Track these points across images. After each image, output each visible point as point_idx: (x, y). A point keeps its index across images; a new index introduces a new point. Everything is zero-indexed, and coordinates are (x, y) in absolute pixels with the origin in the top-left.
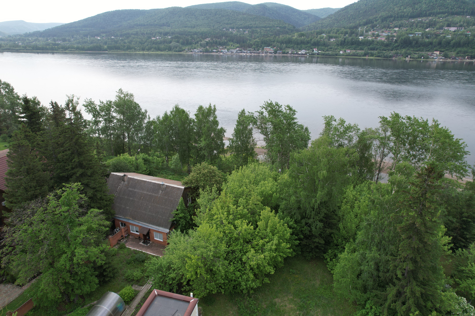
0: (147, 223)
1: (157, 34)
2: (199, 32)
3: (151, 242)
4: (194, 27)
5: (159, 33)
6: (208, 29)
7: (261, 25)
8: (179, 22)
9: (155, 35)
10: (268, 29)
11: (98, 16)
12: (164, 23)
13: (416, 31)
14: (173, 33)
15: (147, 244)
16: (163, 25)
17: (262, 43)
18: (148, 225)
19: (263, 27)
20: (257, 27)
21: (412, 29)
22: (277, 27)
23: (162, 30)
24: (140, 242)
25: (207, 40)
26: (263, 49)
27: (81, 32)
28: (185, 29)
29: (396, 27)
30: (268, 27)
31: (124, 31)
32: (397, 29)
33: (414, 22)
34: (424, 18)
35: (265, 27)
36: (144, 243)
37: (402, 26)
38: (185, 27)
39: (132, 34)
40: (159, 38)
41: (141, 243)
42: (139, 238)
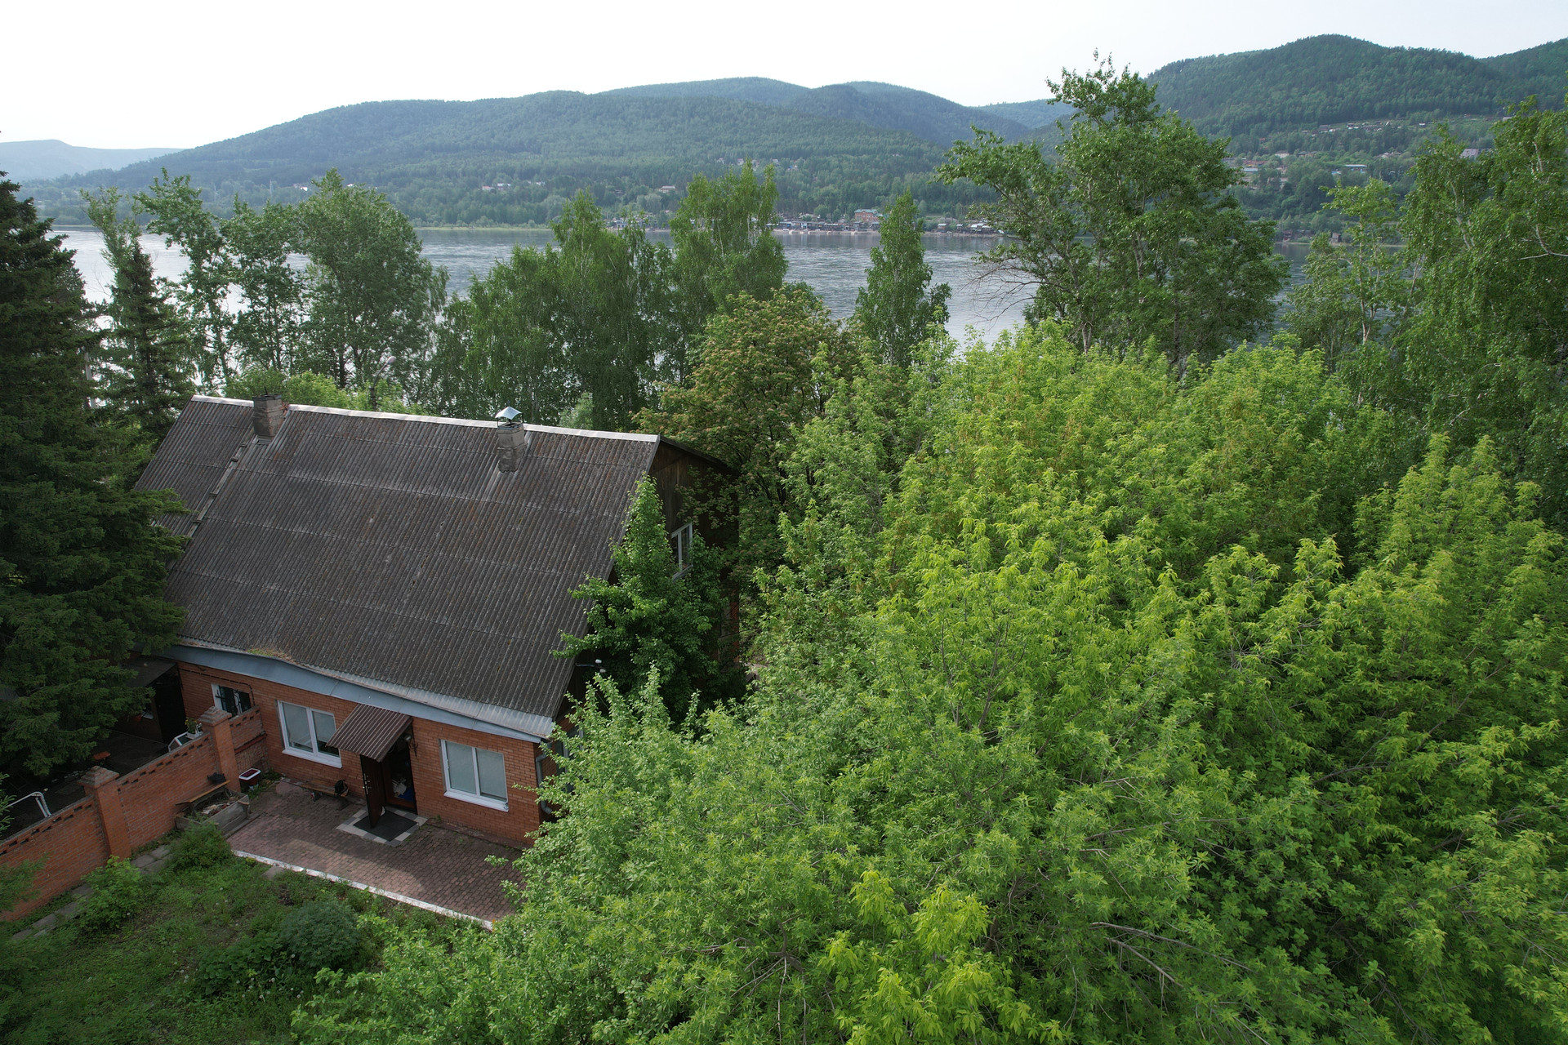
0: (396, 679)
1: (499, 174)
2: (637, 167)
3: (420, 821)
4: (622, 153)
5: (504, 171)
6: (667, 158)
7: (839, 147)
8: (572, 137)
9: (493, 177)
10: (865, 156)
11: (307, 120)
12: (521, 143)
13: (1348, 161)
14: (550, 172)
15: (390, 836)
16: (520, 148)
17: (848, 199)
18: (402, 692)
19: (848, 152)
20: (827, 153)
21: (1334, 155)
22: (893, 151)
23: (514, 163)
24: (346, 819)
25: (666, 189)
26: (852, 215)
27: (247, 171)
28: (590, 158)
29: (1280, 149)
30: (865, 152)
31: (388, 167)
32: (1283, 156)
33: (1337, 134)
34: (1367, 124)
35: (853, 153)
36: (367, 824)
37: (1300, 146)
38: (592, 153)
39: (415, 175)
40: (505, 187)
41: (349, 828)
42: (340, 793)
